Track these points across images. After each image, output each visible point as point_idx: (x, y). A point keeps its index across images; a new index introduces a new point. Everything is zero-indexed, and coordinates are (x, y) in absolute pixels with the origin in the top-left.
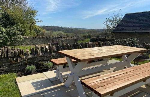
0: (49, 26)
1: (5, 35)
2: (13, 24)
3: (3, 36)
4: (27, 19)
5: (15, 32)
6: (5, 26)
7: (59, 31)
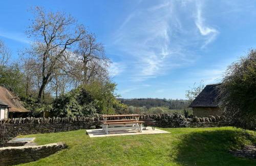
0: (143, 99)
1: (81, 112)
2: (90, 101)
3: (80, 113)
4: (104, 95)
5: (90, 110)
6: (82, 104)
7: (159, 106)
